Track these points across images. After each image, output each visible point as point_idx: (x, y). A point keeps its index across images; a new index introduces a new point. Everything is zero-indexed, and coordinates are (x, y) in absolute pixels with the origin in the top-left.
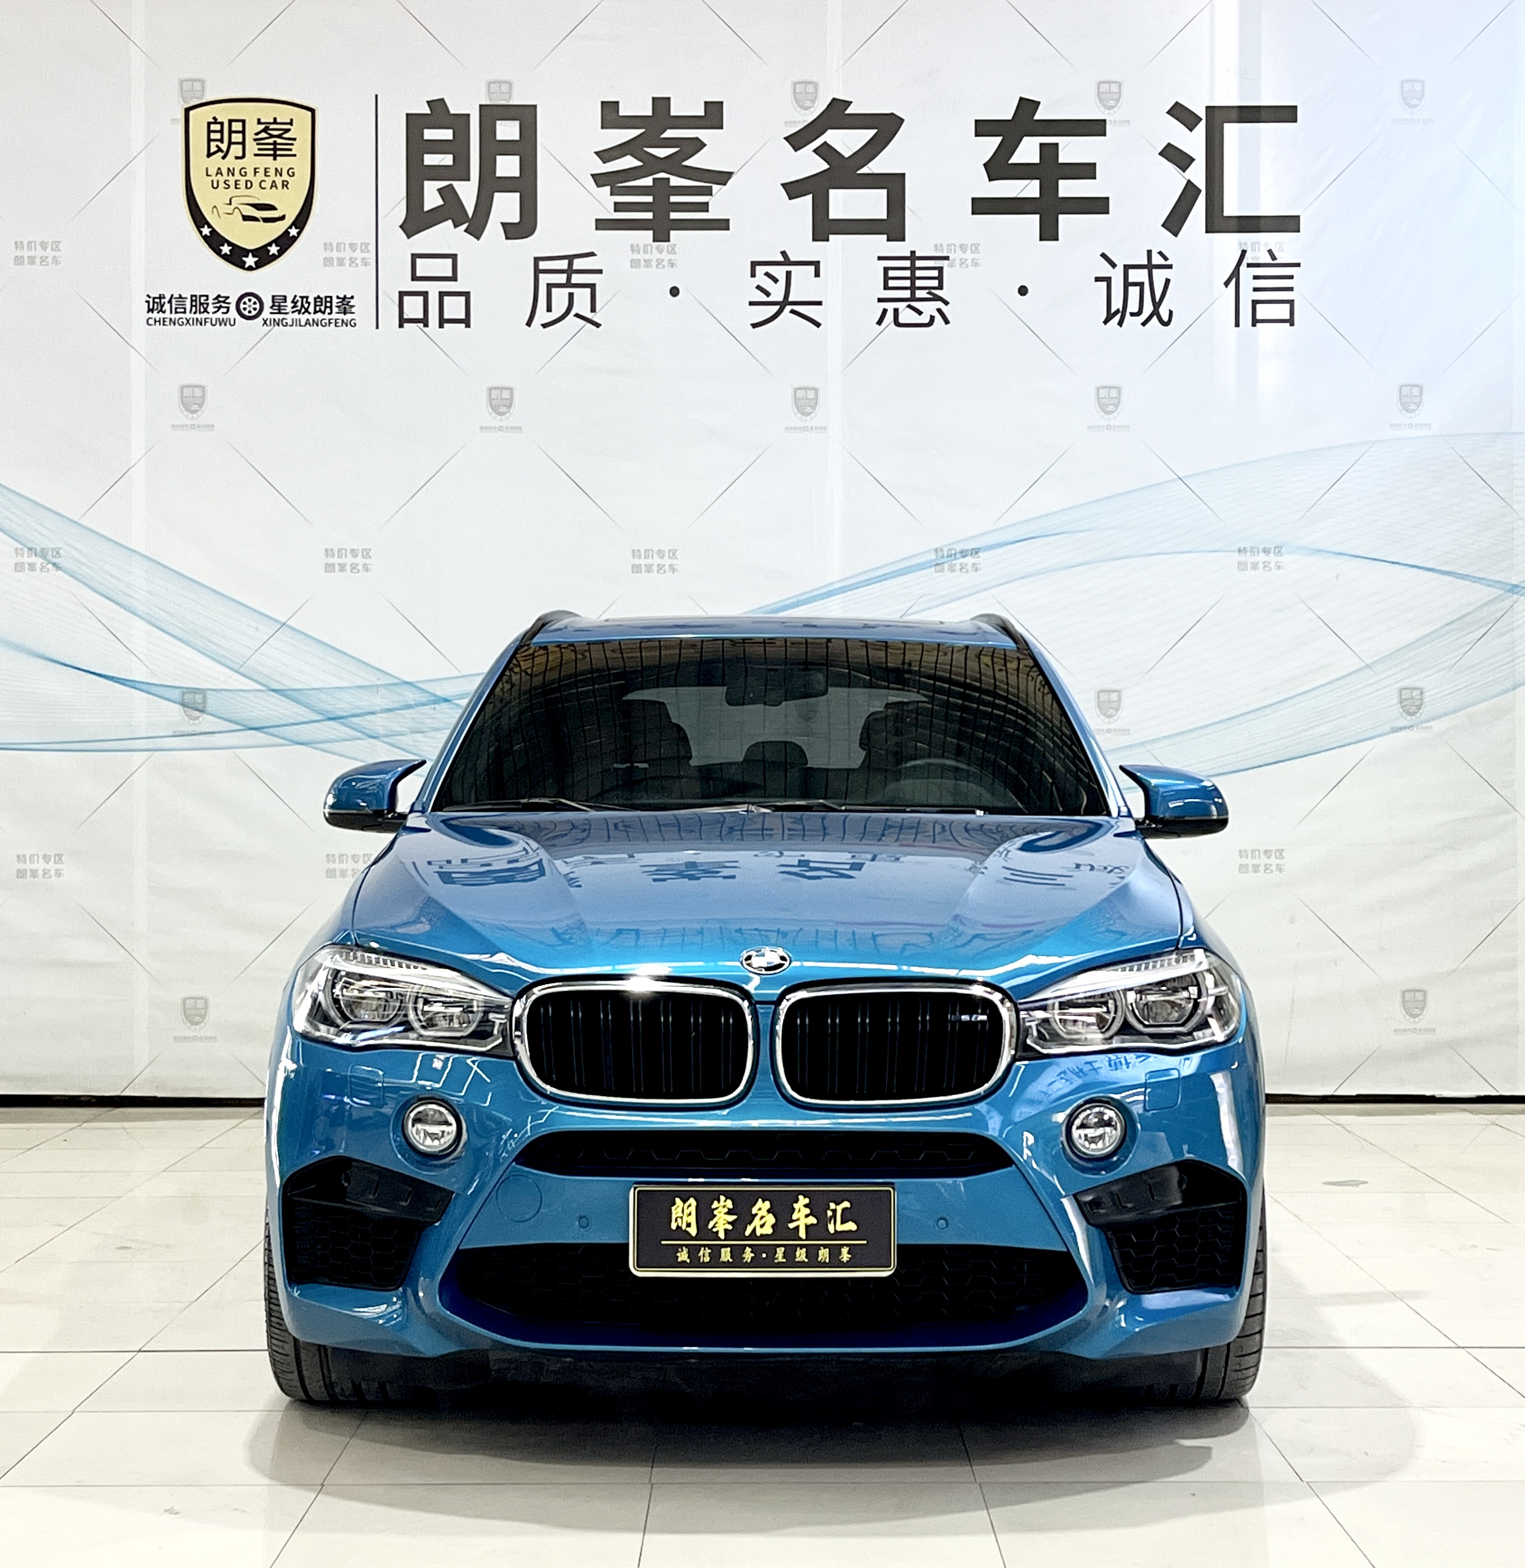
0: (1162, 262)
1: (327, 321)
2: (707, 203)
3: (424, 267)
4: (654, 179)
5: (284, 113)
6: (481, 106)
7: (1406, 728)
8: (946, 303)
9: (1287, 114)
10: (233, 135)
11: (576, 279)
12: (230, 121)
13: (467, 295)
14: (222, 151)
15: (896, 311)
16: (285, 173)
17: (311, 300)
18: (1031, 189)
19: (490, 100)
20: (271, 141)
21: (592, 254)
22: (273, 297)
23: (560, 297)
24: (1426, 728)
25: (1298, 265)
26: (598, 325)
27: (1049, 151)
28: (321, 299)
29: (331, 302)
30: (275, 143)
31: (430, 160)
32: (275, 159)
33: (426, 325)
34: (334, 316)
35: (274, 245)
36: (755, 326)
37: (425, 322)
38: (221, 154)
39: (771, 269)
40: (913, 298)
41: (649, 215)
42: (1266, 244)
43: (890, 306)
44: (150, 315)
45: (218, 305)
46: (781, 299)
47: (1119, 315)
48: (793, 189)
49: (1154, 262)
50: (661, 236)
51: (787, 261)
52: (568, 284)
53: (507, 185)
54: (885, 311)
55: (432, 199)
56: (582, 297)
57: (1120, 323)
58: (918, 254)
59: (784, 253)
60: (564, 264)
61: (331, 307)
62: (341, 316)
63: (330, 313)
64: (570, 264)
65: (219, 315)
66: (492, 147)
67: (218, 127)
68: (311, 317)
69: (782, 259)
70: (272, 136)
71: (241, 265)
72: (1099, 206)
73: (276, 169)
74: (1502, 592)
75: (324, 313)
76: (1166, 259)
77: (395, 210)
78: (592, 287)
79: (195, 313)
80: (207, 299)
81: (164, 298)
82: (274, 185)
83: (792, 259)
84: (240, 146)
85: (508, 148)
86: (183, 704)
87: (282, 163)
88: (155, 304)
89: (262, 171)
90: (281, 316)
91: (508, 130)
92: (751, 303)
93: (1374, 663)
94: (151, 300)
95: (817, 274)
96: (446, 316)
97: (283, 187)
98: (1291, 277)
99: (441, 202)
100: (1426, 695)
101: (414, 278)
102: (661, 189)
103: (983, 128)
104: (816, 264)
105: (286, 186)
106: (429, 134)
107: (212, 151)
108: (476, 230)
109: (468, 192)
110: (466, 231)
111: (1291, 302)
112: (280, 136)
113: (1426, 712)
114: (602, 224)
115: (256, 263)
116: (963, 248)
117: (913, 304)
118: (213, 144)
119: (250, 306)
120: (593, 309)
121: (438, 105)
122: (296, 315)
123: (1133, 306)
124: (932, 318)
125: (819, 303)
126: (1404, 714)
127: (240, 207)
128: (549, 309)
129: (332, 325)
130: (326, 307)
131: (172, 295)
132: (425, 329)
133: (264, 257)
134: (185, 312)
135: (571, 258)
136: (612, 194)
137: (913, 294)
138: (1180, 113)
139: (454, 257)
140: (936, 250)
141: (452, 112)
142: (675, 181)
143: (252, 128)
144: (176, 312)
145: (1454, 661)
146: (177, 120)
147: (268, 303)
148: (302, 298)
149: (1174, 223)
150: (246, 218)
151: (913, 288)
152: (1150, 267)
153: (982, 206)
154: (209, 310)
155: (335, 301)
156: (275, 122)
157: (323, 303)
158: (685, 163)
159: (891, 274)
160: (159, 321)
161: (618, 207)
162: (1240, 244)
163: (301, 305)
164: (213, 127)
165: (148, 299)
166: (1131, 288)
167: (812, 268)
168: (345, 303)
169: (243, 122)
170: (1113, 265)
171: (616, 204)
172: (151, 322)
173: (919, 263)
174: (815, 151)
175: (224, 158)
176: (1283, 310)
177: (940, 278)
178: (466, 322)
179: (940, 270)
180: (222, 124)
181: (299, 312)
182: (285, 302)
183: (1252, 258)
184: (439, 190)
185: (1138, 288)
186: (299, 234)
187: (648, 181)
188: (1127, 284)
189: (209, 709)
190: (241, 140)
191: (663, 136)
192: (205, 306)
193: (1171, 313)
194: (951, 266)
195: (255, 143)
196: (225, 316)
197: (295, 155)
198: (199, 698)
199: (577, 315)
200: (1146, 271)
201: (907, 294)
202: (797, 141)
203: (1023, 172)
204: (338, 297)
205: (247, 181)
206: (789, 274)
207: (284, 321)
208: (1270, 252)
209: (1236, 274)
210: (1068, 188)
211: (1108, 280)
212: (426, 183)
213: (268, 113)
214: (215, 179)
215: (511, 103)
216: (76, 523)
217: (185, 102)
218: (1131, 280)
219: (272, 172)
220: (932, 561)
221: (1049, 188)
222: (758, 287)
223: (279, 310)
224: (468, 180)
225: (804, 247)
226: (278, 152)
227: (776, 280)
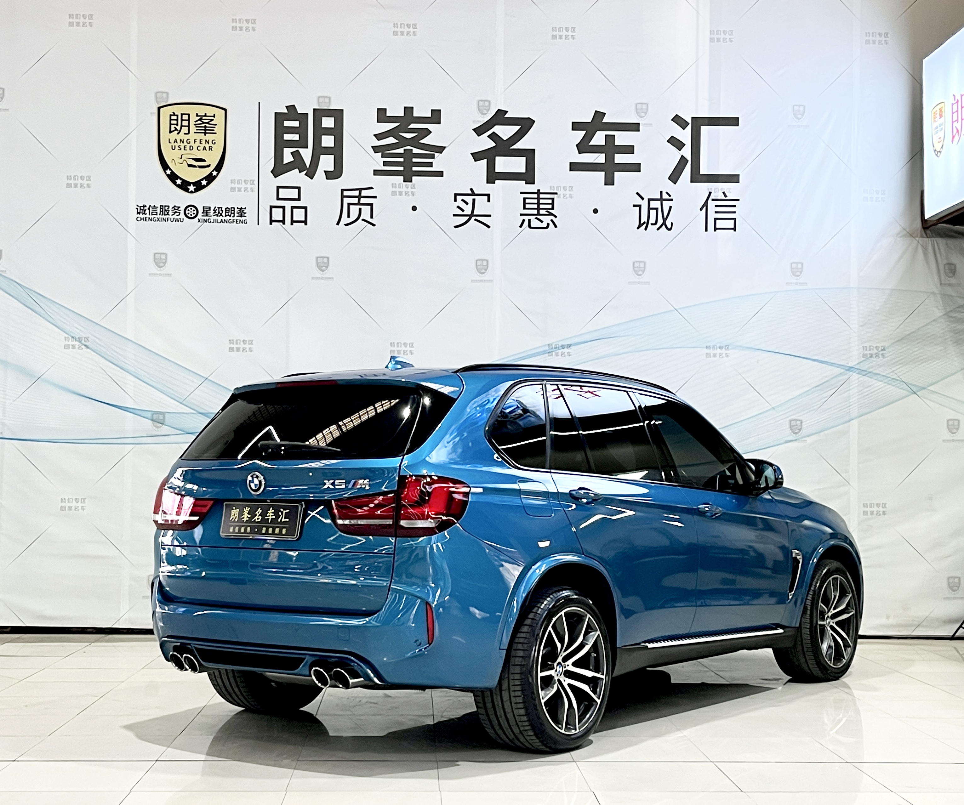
0: (668, 197)
1: (232, 221)
2: (432, 163)
3: (283, 193)
4: (404, 150)
5: (210, 111)
6: (314, 109)
7: (793, 441)
8: (556, 217)
9: (734, 122)
10: (183, 122)
11: (363, 201)
12: (182, 115)
13: (305, 208)
14: (178, 130)
15: (529, 220)
16: (210, 142)
17: (224, 209)
18: (600, 158)
19: (319, 106)
20: (203, 125)
21: (371, 188)
22: (204, 207)
23: (354, 210)
24: (804, 441)
25: (738, 200)
26: (374, 225)
27: (610, 139)
28: (229, 209)
29: (234, 211)
30: (205, 127)
31: (287, 137)
32: (205, 135)
33: (284, 224)
34: (236, 218)
35: (204, 180)
36: (456, 227)
37: (283, 222)
38: (176, 132)
39: (465, 198)
40: (538, 214)
41: (401, 168)
42: (722, 189)
43: (526, 218)
44: (138, 215)
45: (174, 211)
46: (469, 213)
47: (645, 225)
48: (477, 156)
49: (664, 197)
50: (408, 180)
51: (473, 194)
52: (359, 203)
53: (327, 151)
54: (524, 221)
55: (288, 157)
56: (366, 210)
57: (646, 229)
58: (541, 191)
59: (471, 190)
60: (356, 193)
61: (234, 213)
62: (239, 218)
63: (234, 216)
64: (360, 193)
65: (175, 216)
66: (320, 132)
67: (175, 118)
68: (223, 218)
69: (470, 192)
70: (204, 123)
71: (187, 190)
72: (636, 168)
73: (206, 140)
74: (843, 371)
75: (230, 216)
76: (670, 196)
77: (269, 163)
78: (371, 205)
79: (162, 215)
80: (169, 208)
81: (146, 206)
82: (204, 148)
83: (476, 192)
84: (187, 128)
85: (328, 131)
86: (152, 420)
87: (209, 137)
88: (141, 210)
89: (198, 141)
90: (207, 218)
91: (328, 122)
92: (454, 215)
93: (778, 406)
94: (139, 208)
95: (489, 200)
96: (295, 219)
97: (209, 150)
98: (735, 206)
99: (293, 159)
100: (804, 423)
101: (278, 199)
102: (408, 155)
103: (576, 126)
104: (488, 195)
105: (211, 149)
106: (287, 124)
107: (172, 130)
108: (311, 174)
109: (307, 154)
110: (305, 175)
111: (735, 219)
112: (208, 123)
113: (804, 432)
114: (377, 173)
115: (194, 189)
116: (565, 188)
117: (539, 217)
118: (173, 127)
119: (191, 212)
120: (372, 217)
121: (291, 108)
122: (216, 217)
123: (653, 220)
124: (548, 224)
125: (490, 216)
126: (792, 433)
127: (187, 160)
128: (349, 216)
129: (235, 223)
130: (231, 213)
131: (150, 206)
132: (283, 226)
133: (199, 186)
134: (157, 215)
135: (360, 190)
136: (382, 157)
137: (538, 212)
138: (677, 119)
139: (299, 188)
140: (551, 189)
141: (299, 112)
142: (415, 151)
143: (193, 119)
144: (152, 215)
145: (820, 405)
146: (154, 113)
147: (201, 210)
148: (219, 208)
149: (674, 177)
150: (190, 166)
151: (538, 209)
152: (661, 200)
153: (574, 167)
154: (169, 214)
155: (236, 210)
156: (205, 115)
157: (229, 211)
158: (421, 141)
159: (527, 201)
160: (143, 219)
161: (385, 164)
162: (708, 189)
163: (218, 212)
164: (173, 117)
165: (137, 207)
166: (651, 211)
167: (486, 197)
168: (241, 211)
169: (189, 115)
170: (643, 199)
171: (384, 162)
172: (139, 219)
173: (541, 196)
174: (488, 136)
175: (178, 134)
176: (730, 224)
177: (553, 204)
178: (305, 222)
179: (553, 199)
180: (177, 116)
181: (217, 215)
182: (210, 210)
183: (715, 196)
184: (292, 153)
185: (655, 211)
186: (218, 174)
187: (401, 151)
188: (649, 209)
189: (166, 423)
190: (187, 124)
191: (409, 127)
192: (168, 211)
193: (672, 224)
194: (559, 197)
195: (195, 126)
196: (178, 217)
197: (215, 133)
198: (161, 417)
199: (363, 220)
200: (659, 202)
201: (535, 212)
202: (479, 131)
203: (597, 149)
204: (238, 208)
205: (190, 146)
206: (474, 200)
207: (209, 220)
208: (724, 193)
209: (706, 204)
210: (619, 158)
211: (640, 206)
212: (285, 149)
213: (201, 110)
214: (173, 145)
215: (330, 108)
216: (97, 324)
217: (158, 104)
218: (651, 207)
219: (203, 142)
220: (546, 350)
221: (610, 158)
222: (458, 207)
223: (207, 214)
224: (307, 147)
225: (482, 186)
226: (207, 131)
227: (467, 203)
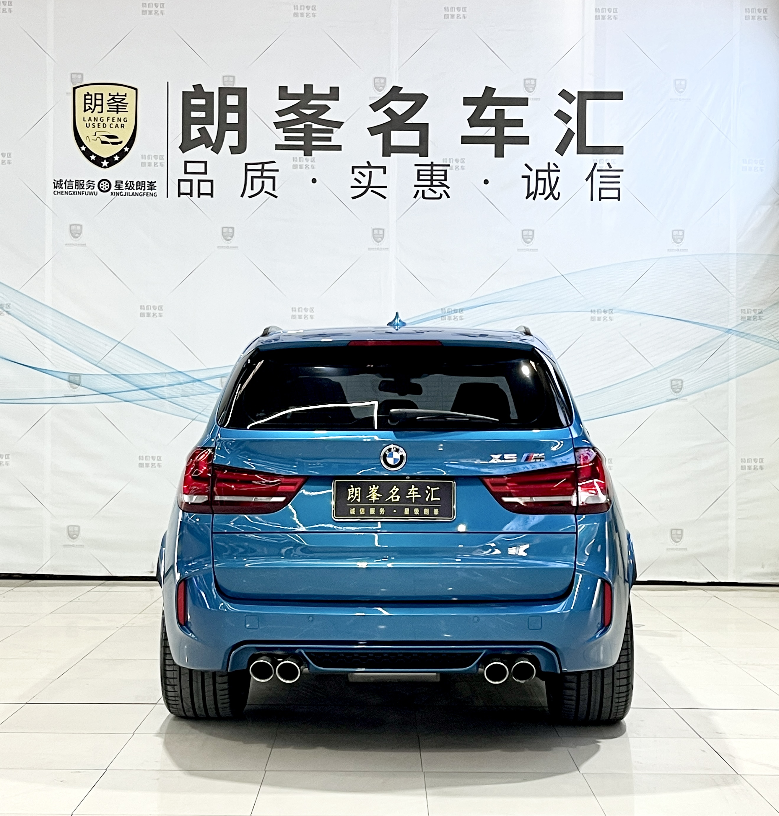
0: (555, 168)
1: (143, 194)
2: (330, 137)
3: (191, 168)
4: (305, 125)
5: (122, 91)
6: (219, 88)
7: (674, 399)
8: (448, 187)
9: (619, 96)
10: (97, 101)
11: (266, 174)
12: (96, 94)
13: (212, 181)
14: (92, 109)
15: (423, 191)
16: (122, 120)
17: (135, 183)
18: (491, 132)
19: (224, 85)
20: (116, 104)
21: (274, 162)
22: (116, 181)
23: (258, 183)
24: (684, 399)
25: (622, 171)
26: (276, 197)
27: (500, 113)
28: (140, 182)
29: (145, 184)
30: (118, 106)
31: (194, 114)
32: (117, 113)
33: (191, 196)
34: (146, 191)
35: (117, 156)
36: (353, 198)
37: (191, 194)
38: (91, 111)
39: (362, 170)
40: (432, 185)
41: (302, 143)
42: (606, 160)
43: (421, 189)
44: (55, 189)
45: (89, 185)
46: (366, 185)
47: (534, 194)
48: (373, 131)
49: (551, 168)
50: (308, 153)
51: (369, 166)
52: (262, 177)
53: (232, 127)
54: (418, 191)
55: (195, 134)
56: (268, 183)
57: (534, 199)
58: (434, 164)
59: (368, 162)
60: (259, 167)
61: (145, 187)
62: (150, 191)
63: (144, 190)
64: (263, 167)
65: (89, 190)
66: (225, 109)
67: (89, 97)
68: (135, 191)
69: (367, 165)
70: (116, 102)
71: (100, 165)
72: (524, 140)
73: (118, 118)
74: (722, 333)
75: (141, 189)
76: (557, 167)
77: (177, 139)
78: (273, 178)
79: (78, 189)
80: (83, 182)
81: (62, 181)
82: (117, 126)
83: (372, 165)
84: (101, 107)
85: (232, 109)
86: (69, 381)
87: (121, 115)
88: (58, 184)
89: (111, 119)
90: (120, 191)
91: (233, 100)
92: (352, 187)
93: (659, 367)
94: (56, 182)
95: (385, 173)
96: (201, 192)
97: (121, 127)
98: (619, 177)
99: (199, 136)
100: (684, 383)
101: (186, 173)
102: (308, 130)
103: (467, 101)
104: (384, 168)
105: (123, 127)
106: (194, 102)
107: (86, 109)
108: (216, 149)
109: (212, 131)
110: (211, 150)
111: (619, 189)
112: (120, 102)
113: (684, 392)
114: (278, 147)
115: (108, 164)
116: (457, 160)
117: (432, 188)
118: (87, 106)
119: (105, 186)
120: (274, 189)
121: (198, 87)
122: (127, 191)
123: (540, 190)
124: (441, 195)
125: (386, 187)
126: (673, 393)
127: (101, 137)
128: (252, 189)
129: (145, 196)
130: (142, 187)
131: (66, 180)
132: (191, 198)
133: (111, 162)
134: (72, 188)
135: (263, 164)
136: (284, 132)
137: (432, 183)
138: (565, 95)
139: (205, 163)
140: (443, 162)
141: (205, 90)
142: (315, 126)
143: (106, 98)
144: (68, 188)
145: (700, 366)
146: (70, 93)
147: (113, 184)
148: (130, 182)
149: (561, 149)
150: (103, 142)
151: (432, 180)
152: (549, 171)
153: (466, 140)
154: (84, 187)
155: (146, 183)
156: (118, 95)
157: (141, 185)
158: (320, 117)
159: (421, 173)
160: (60, 193)
161: (287, 139)
162: (594, 160)
163: (130, 185)
164: (87, 97)
165: (54, 182)
166: (539, 181)
167: (382, 170)
168: (151, 184)
169: (102, 94)
170: (531, 170)
171: (285, 137)
172: (56, 193)
173: (435, 168)
174: (384, 112)
175: (92, 112)
176: (615, 193)
177: (445, 175)
178: (211, 194)
179: (445, 171)
180: (91, 95)
181: (129, 189)
182: (122, 184)
183: (600, 167)
184: (198, 130)
185: (543, 181)
186: (129, 150)
187: (301, 126)
188: (538, 179)
189: (82, 384)
190: (101, 104)
191: (309, 104)
192: (83, 185)
193: (559, 193)
194: (451, 169)
195: (108, 105)
196: (92, 191)
197: (127, 111)
198: (77, 378)
199: (266, 192)
200: (547, 173)
201: (429, 183)
202: (375, 107)
203: (487, 123)
204: (148, 182)
205: (103, 124)
206: (370, 172)
207: (122, 193)
208: (608, 164)
209: (591, 175)
210: (509, 132)
211: (528, 177)
212: (192, 126)
213: (114, 90)
214: (88, 123)
215: (234, 87)
216: (18, 291)
217: (73, 85)
218: (539, 177)
219: (116, 120)
220: (440, 314)
221: (499, 131)
222: (356, 179)
223: (119, 188)
224: (213, 124)
225: (378, 159)
226: (119, 110)
227: (364, 176)
